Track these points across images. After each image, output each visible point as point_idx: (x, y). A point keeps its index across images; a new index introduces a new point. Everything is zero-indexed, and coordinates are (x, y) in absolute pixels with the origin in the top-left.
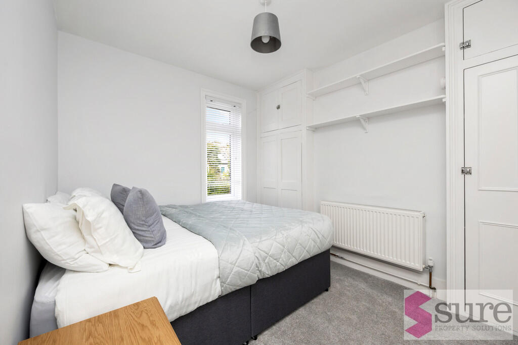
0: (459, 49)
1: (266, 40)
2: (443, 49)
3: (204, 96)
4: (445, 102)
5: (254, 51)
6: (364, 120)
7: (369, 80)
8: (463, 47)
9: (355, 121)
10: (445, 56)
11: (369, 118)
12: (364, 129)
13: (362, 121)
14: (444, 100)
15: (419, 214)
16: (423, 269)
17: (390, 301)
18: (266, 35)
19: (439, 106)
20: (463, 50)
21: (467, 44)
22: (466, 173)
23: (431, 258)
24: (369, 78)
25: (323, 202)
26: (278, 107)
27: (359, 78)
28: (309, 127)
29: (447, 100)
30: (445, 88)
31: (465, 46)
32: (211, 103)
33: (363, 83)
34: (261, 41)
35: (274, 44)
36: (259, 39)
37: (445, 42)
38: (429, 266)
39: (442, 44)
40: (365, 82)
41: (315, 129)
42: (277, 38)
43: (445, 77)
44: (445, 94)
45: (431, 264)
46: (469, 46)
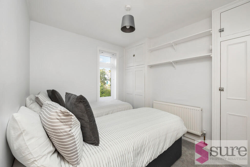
0: (219, 32)
1: (128, 27)
2: (211, 32)
3: (99, 50)
4: (212, 57)
5: (122, 32)
6: (174, 63)
7: (176, 44)
8: (220, 31)
9: (170, 64)
10: (212, 34)
11: (177, 62)
12: (174, 67)
13: (173, 64)
14: (211, 56)
15: (199, 109)
16: (201, 135)
17: (186, 150)
18: (128, 25)
19: (209, 58)
20: (220, 33)
21: (222, 30)
22: (221, 91)
23: (205, 130)
24: (177, 44)
25: (154, 102)
26: (134, 56)
27: (172, 43)
28: (149, 66)
29: (213, 56)
30: (212, 50)
31: (221, 31)
32: (102, 53)
33: (174, 45)
34: (126, 27)
35: (132, 29)
36: (125, 27)
37: (212, 28)
38: (204, 133)
39: (211, 29)
40: (175, 45)
41: (151, 66)
42: (134, 27)
43: (212, 45)
44: (212, 53)
45: (205, 132)
46: (223, 31)
